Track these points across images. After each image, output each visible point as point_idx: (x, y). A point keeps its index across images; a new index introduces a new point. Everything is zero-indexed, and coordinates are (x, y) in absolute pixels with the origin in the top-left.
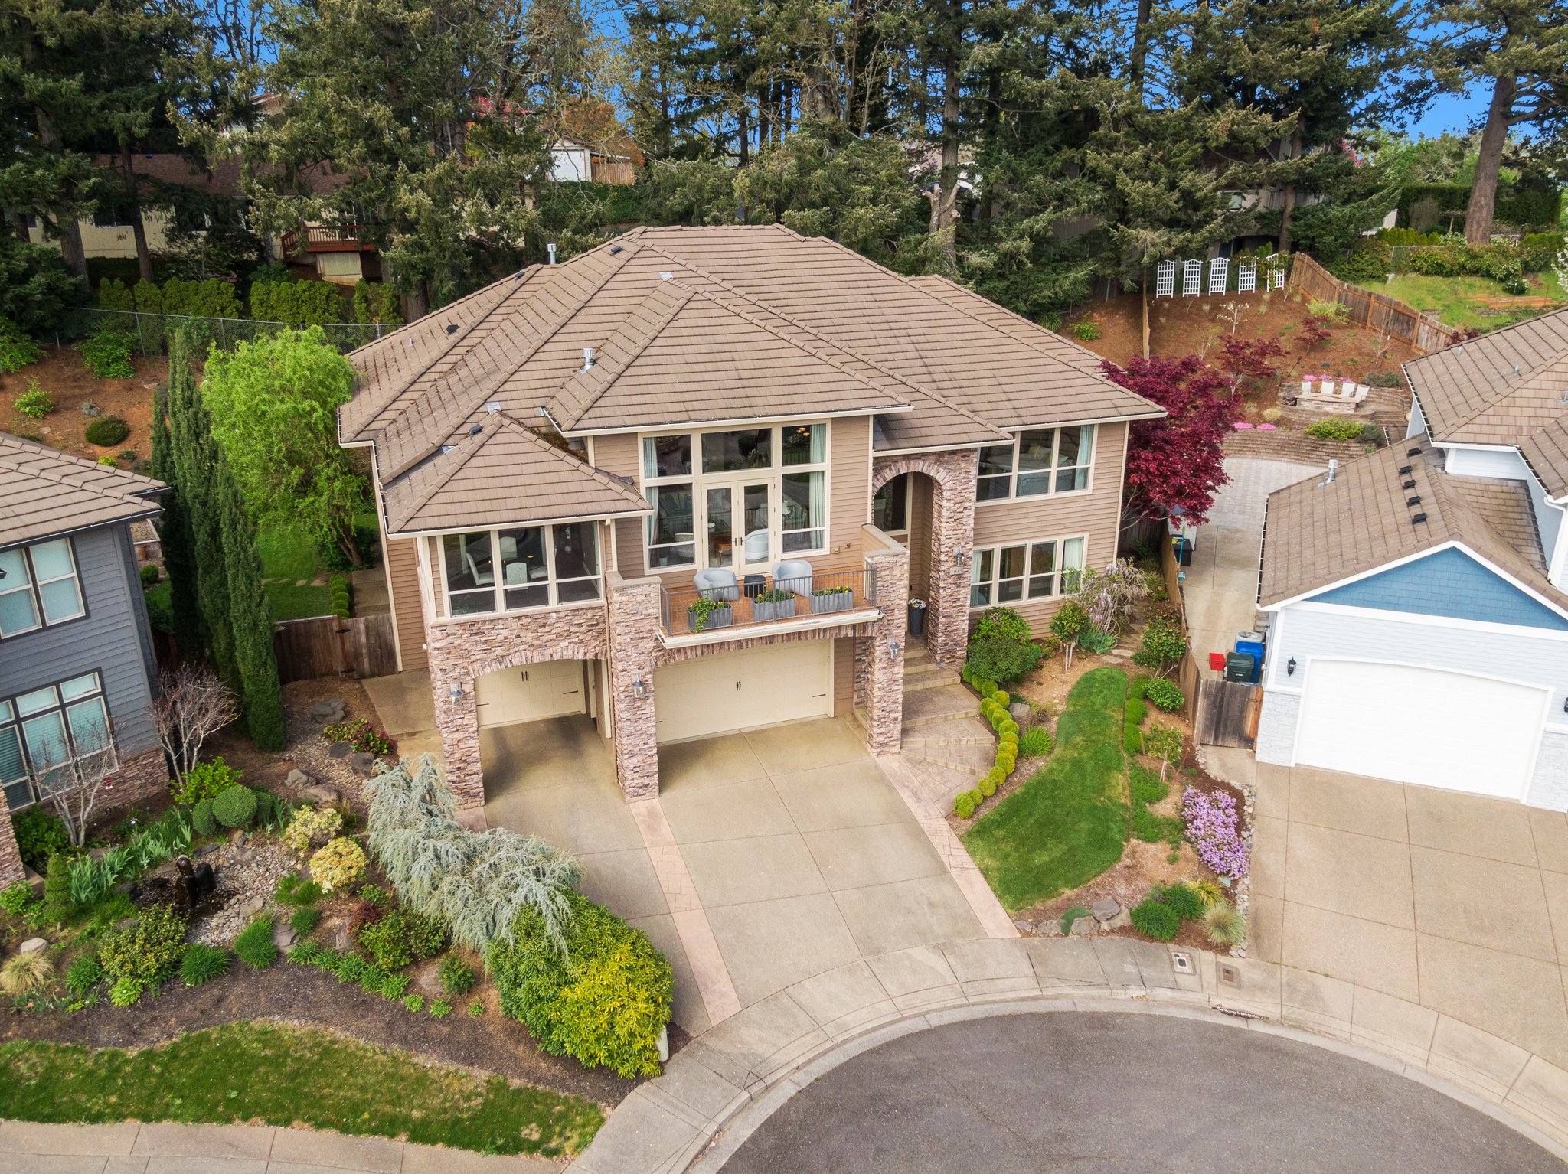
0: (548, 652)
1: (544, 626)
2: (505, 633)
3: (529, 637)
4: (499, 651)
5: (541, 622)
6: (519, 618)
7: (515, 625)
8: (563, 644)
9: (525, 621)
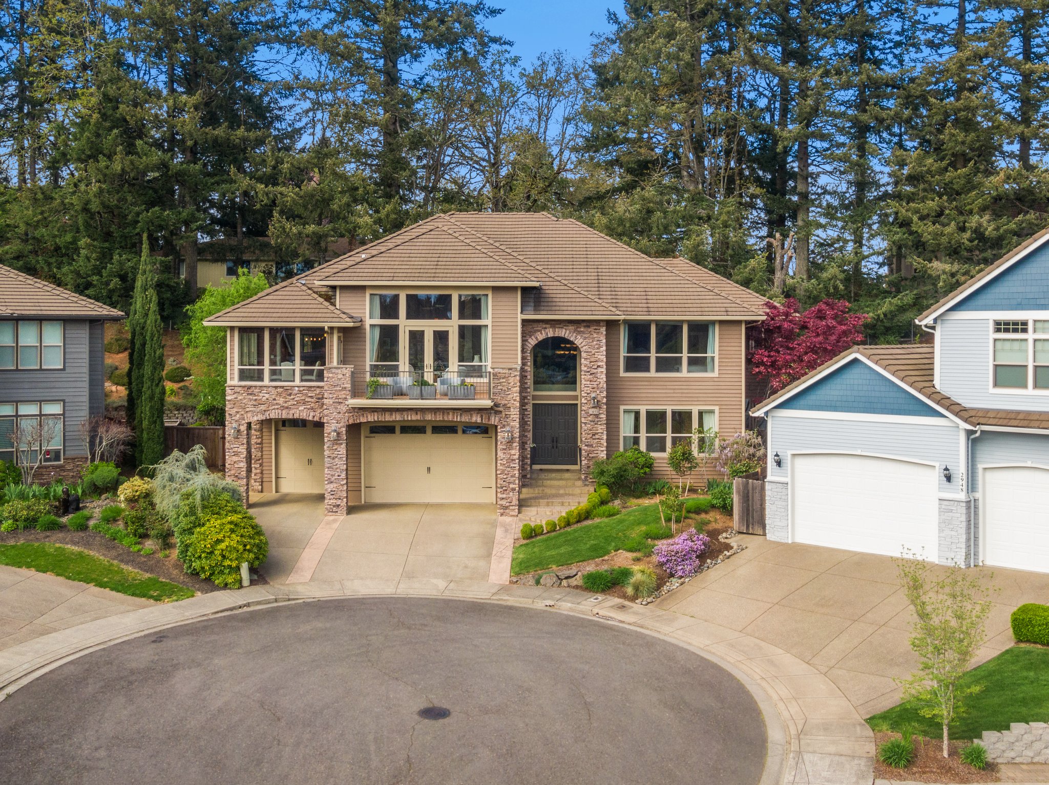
0: (292, 412)
1: (290, 395)
2: (267, 396)
3: (281, 401)
4: (263, 407)
5: (288, 391)
6: (276, 387)
7: (273, 391)
8: (301, 408)
9: (280, 390)
